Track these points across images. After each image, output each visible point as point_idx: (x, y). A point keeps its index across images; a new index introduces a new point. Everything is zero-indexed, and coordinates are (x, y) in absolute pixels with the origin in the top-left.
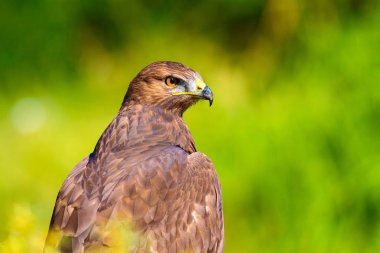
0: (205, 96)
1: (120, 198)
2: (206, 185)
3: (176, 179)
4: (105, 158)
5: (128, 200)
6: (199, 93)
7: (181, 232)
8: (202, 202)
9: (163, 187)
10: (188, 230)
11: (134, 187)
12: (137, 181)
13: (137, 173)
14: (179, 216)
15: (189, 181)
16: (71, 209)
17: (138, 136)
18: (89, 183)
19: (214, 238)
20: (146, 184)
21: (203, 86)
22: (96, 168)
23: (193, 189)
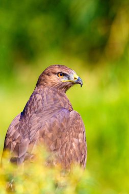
0: (78, 82)
1: (38, 138)
2: (79, 128)
3: (65, 126)
4: (31, 116)
5: (42, 139)
6: (75, 81)
7: (67, 154)
8: (78, 138)
9: (59, 131)
10: (71, 153)
11: (44, 131)
12: (46, 129)
13: (46, 124)
14: (67, 146)
15: (71, 127)
16: (15, 143)
17: (47, 105)
18: (22, 130)
19: (83, 156)
20: (50, 130)
21: (77, 77)
22: (25, 122)
23: (73, 131)
